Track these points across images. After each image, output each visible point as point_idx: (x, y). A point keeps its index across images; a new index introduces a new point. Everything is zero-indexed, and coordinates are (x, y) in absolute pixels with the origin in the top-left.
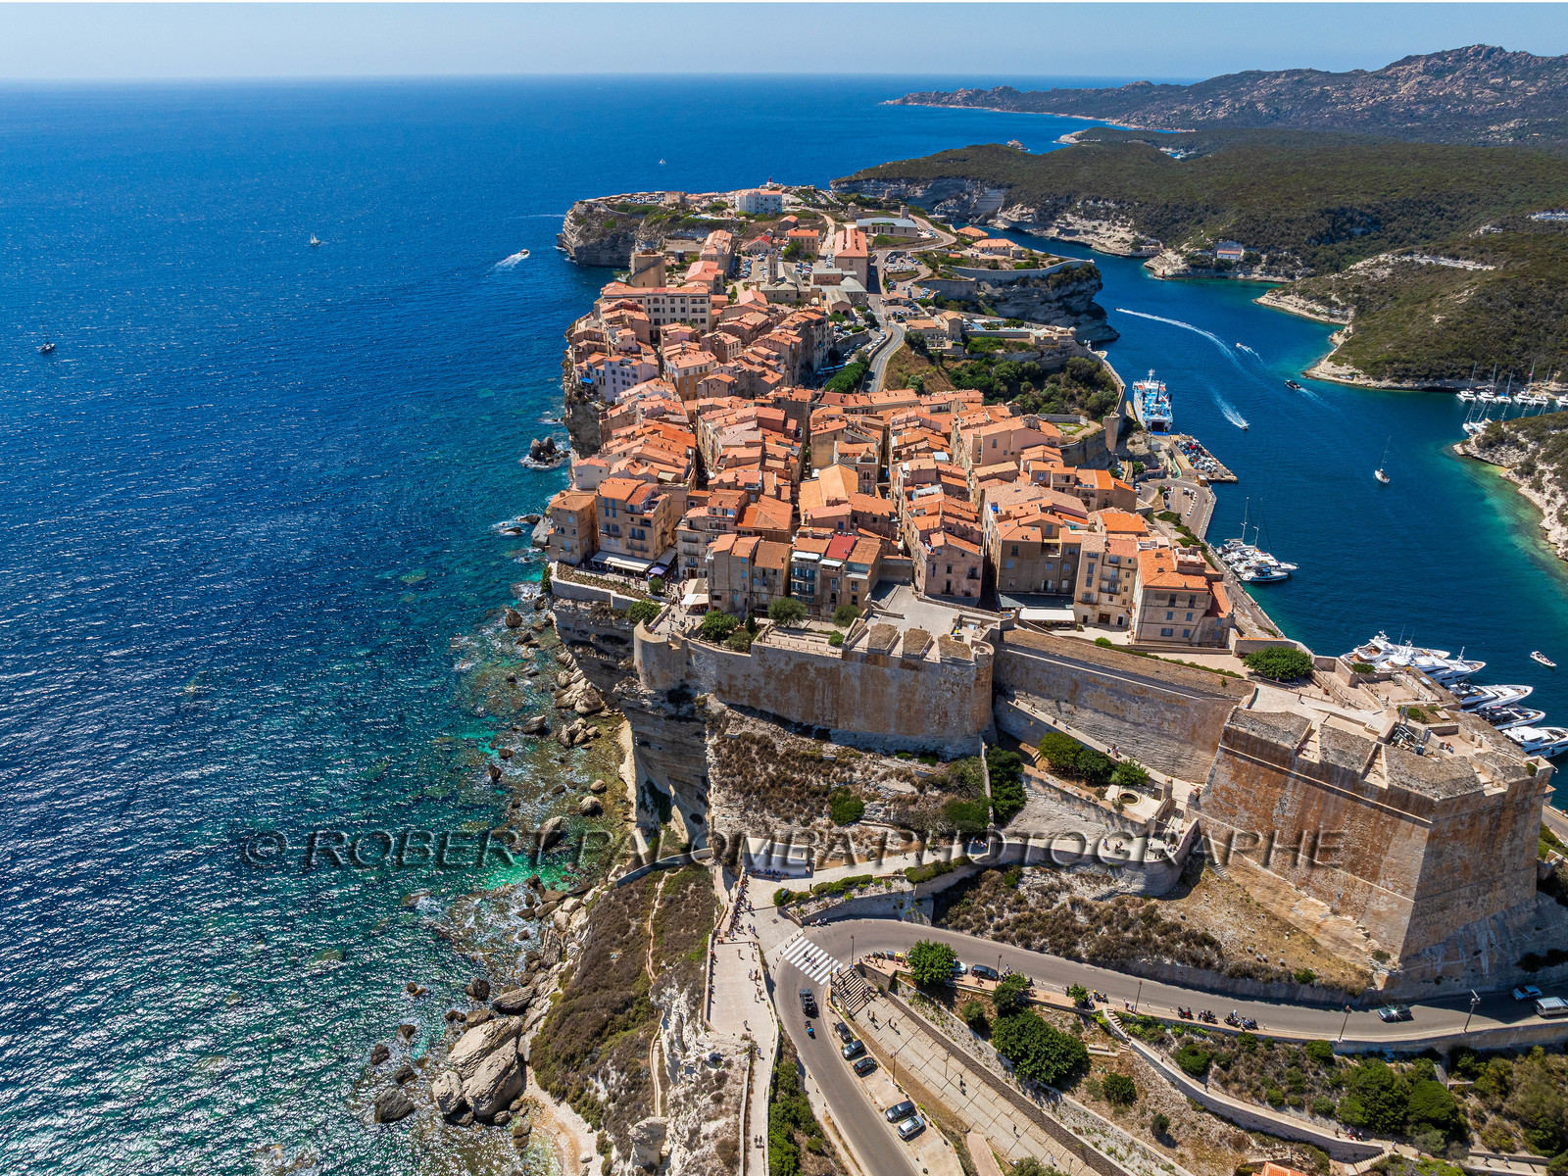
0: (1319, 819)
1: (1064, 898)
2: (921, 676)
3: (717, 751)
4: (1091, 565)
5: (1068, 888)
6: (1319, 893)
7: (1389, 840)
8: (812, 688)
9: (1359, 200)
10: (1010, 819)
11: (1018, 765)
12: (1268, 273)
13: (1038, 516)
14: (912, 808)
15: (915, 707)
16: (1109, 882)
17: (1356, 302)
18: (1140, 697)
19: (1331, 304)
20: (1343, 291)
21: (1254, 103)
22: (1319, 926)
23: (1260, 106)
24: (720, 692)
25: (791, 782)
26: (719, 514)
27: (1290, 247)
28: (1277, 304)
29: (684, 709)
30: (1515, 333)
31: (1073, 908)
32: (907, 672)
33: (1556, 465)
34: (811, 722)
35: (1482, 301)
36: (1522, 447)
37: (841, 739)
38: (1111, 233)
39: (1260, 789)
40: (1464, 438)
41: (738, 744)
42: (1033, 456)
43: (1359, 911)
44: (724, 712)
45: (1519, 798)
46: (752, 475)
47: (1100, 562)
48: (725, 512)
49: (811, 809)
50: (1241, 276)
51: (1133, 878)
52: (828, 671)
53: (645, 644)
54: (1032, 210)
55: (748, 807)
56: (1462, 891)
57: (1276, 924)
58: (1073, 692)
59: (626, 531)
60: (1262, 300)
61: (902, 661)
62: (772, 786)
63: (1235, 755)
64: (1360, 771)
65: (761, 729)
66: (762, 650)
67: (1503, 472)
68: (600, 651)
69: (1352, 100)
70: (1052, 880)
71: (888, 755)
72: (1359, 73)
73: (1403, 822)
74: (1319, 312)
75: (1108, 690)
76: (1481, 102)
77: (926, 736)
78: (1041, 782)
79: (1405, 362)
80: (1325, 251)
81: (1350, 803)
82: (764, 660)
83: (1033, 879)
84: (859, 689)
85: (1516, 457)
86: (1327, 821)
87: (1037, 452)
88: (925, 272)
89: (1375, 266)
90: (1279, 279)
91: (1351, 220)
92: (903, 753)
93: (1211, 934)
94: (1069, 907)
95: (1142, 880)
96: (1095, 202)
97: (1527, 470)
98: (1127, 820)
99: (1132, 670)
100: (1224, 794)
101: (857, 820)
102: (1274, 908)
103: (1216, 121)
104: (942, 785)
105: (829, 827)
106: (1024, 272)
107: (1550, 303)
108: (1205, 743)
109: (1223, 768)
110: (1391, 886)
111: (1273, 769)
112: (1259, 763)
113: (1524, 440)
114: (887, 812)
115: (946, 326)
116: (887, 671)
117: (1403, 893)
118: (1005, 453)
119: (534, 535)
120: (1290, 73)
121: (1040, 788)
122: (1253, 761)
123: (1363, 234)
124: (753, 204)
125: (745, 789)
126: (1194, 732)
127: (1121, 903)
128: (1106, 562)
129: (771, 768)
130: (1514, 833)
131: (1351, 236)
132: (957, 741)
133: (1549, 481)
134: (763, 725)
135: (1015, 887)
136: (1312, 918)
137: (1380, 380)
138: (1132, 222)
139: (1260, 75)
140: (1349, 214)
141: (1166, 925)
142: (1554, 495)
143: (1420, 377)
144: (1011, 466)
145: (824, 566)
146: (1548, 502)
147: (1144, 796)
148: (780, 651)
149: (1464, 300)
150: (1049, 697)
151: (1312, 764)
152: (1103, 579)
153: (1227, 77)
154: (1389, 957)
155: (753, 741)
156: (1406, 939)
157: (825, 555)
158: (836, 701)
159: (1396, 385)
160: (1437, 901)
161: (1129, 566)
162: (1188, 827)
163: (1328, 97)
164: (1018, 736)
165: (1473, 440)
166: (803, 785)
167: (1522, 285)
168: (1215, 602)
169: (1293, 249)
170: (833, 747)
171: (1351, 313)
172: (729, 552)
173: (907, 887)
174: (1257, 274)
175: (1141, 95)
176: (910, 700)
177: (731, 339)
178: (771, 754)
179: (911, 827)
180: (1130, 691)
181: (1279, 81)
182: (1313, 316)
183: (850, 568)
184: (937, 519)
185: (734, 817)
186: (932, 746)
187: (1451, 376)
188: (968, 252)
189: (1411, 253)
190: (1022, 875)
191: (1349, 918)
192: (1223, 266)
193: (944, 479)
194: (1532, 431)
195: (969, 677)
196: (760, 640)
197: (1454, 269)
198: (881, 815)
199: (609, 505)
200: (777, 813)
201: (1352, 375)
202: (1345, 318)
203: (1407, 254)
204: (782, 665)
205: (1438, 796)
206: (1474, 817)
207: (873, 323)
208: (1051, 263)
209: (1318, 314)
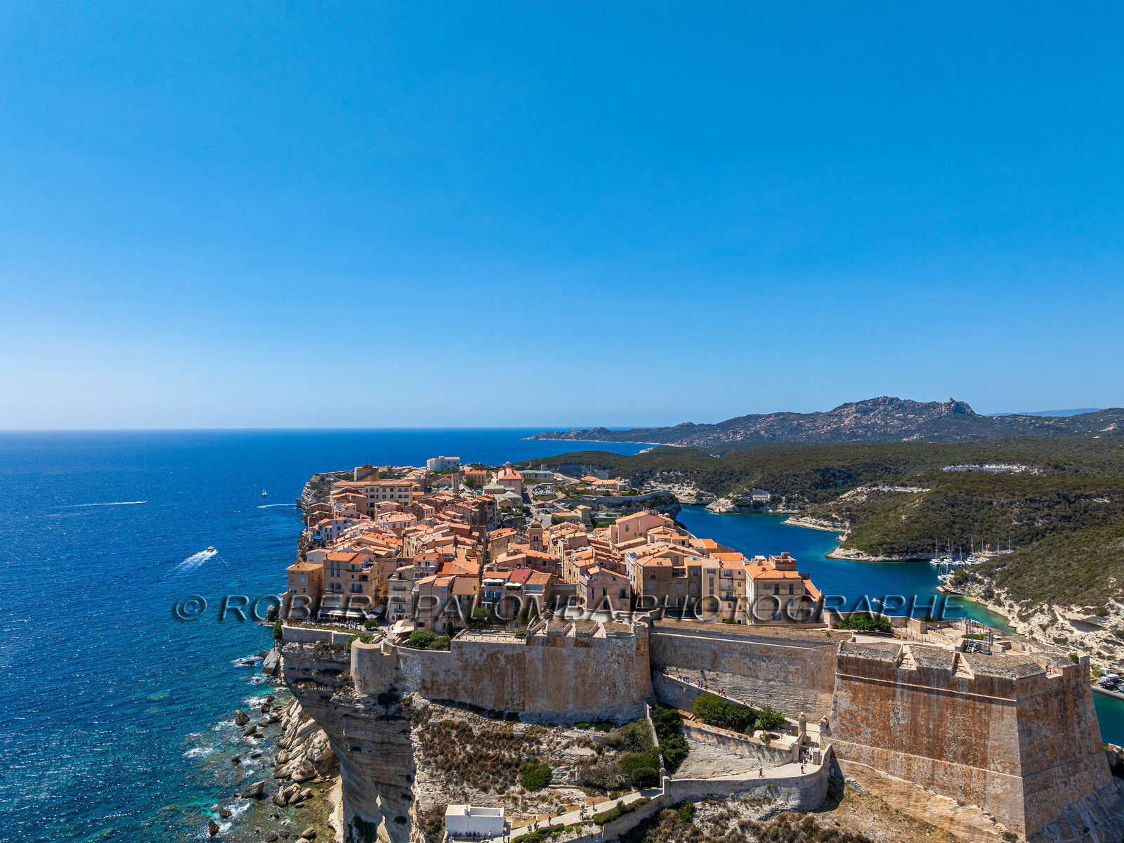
0: (927, 721)
1: (733, 824)
2: (592, 651)
3: (421, 735)
4: (711, 580)
5: (736, 814)
6: (944, 789)
7: (987, 725)
8: (502, 676)
9: (836, 464)
10: (677, 766)
11: (678, 720)
12: (788, 508)
13: (666, 550)
14: (593, 767)
15: (589, 681)
16: (769, 802)
17: (849, 517)
18: (766, 656)
19: (833, 520)
20: (839, 511)
21: (758, 431)
22: (952, 820)
23: (762, 433)
24: (424, 689)
25: (487, 757)
26: (423, 565)
27: (799, 491)
28: (798, 523)
29: (393, 709)
30: (954, 523)
31: (743, 831)
32: (580, 649)
33: (1006, 588)
34: (502, 707)
35: (929, 504)
36: (981, 582)
37: (528, 719)
38: (681, 491)
39: (875, 705)
40: (943, 584)
41: (440, 730)
42: (655, 532)
43: (981, 798)
44: (427, 707)
45: (1073, 683)
46: (450, 549)
47: (718, 577)
48: (428, 564)
49: (506, 779)
50: (771, 511)
51: (789, 794)
52: (516, 659)
53: (360, 651)
54: (627, 480)
55: (449, 781)
56: (1056, 769)
57: (916, 825)
58: (714, 661)
59: (347, 588)
60: (786, 522)
61: (576, 640)
62: (470, 761)
63: (850, 679)
64: (950, 668)
65: (459, 716)
66: (460, 645)
67: (974, 600)
68: (319, 684)
69: (818, 428)
70: (720, 809)
71: (569, 727)
72: (818, 414)
73: (994, 706)
74: (825, 526)
75: (741, 654)
76: (894, 427)
77: (598, 708)
78: (700, 730)
79: (889, 543)
80: (821, 493)
81: (948, 699)
82: (462, 654)
83: (705, 812)
84: (541, 671)
85: (978, 589)
86: (934, 720)
87: (660, 529)
88: (561, 495)
89: (858, 494)
90: (795, 511)
91: (834, 475)
92: (582, 724)
93: (864, 835)
94: (739, 830)
95: (797, 795)
96: (668, 472)
97: (989, 595)
98: (774, 750)
99: (757, 634)
100: (848, 717)
101: (546, 785)
102: (910, 812)
103: (737, 441)
104: (617, 745)
105: (522, 793)
106: (628, 498)
107: (970, 503)
108: (823, 687)
109: (843, 693)
110: (1000, 768)
111: (882, 684)
112: (870, 682)
113: (980, 577)
114: (572, 775)
115: (580, 514)
116: (564, 651)
117: (1012, 772)
118: (635, 534)
119: (265, 663)
120: (777, 415)
121: (699, 736)
122: (865, 681)
123: (843, 483)
124: (439, 466)
125: (447, 767)
126: (813, 679)
127: (783, 819)
128: (722, 576)
129: (469, 747)
130: (1079, 717)
131: (836, 485)
132: (626, 709)
133: (1005, 599)
134: (461, 713)
135: (689, 821)
136: (944, 813)
137: (876, 556)
138: (694, 483)
139: (759, 416)
140: (832, 471)
141: (825, 832)
142: (1011, 606)
143: (902, 552)
144: (642, 539)
145: (509, 588)
146: (1009, 611)
147: (785, 735)
148: (475, 644)
149: (917, 505)
150: (695, 668)
151: (911, 672)
152: (721, 590)
153: (739, 418)
154: (1016, 837)
155: (453, 726)
156: (1026, 815)
157: (508, 581)
158: (523, 685)
159: (888, 559)
160: (1040, 778)
161: (740, 577)
162: (823, 753)
163: (803, 426)
164: (674, 704)
165: (948, 581)
166: (498, 759)
167: (950, 494)
168: (807, 592)
169: (801, 492)
170: (521, 726)
171: (847, 524)
172: (432, 584)
173: (596, 829)
174: (781, 509)
175: (687, 430)
176: (584, 675)
177: (427, 507)
178: (468, 736)
179: (594, 785)
180: (758, 652)
181: (771, 419)
182: (822, 528)
183: (528, 587)
184: (592, 561)
185: (437, 790)
186: (605, 716)
187: (922, 551)
188: (589, 488)
189: (876, 485)
190: (694, 810)
191: (975, 807)
192: (758, 505)
193: (593, 544)
194: (984, 570)
195: (630, 647)
196: (459, 637)
197: (905, 493)
198: (567, 778)
199: (334, 567)
200: (475, 785)
201: (858, 554)
202: (844, 527)
203: (874, 486)
204: (477, 657)
205: (1012, 676)
206: (1046, 697)
207: (529, 514)
208: (645, 493)
209: (826, 527)
